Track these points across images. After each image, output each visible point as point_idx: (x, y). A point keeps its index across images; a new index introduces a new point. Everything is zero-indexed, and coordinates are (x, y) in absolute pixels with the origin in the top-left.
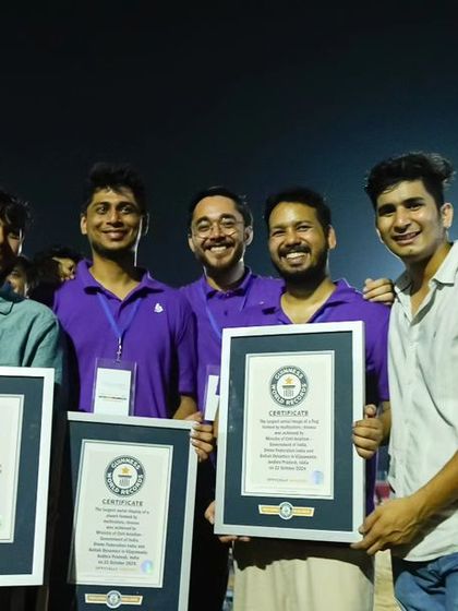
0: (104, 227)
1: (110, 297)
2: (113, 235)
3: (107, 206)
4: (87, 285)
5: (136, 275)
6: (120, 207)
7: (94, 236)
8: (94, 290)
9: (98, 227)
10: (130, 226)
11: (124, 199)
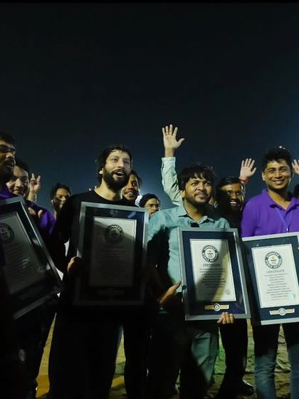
0: (273, 179)
1: (281, 209)
2: (278, 182)
3: (274, 169)
4: (271, 204)
5: (288, 198)
6: (281, 169)
7: (268, 182)
8: (274, 206)
9: (271, 179)
10: (286, 177)
11: (281, 165)
